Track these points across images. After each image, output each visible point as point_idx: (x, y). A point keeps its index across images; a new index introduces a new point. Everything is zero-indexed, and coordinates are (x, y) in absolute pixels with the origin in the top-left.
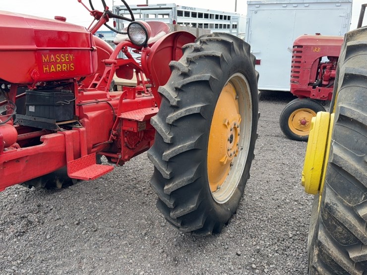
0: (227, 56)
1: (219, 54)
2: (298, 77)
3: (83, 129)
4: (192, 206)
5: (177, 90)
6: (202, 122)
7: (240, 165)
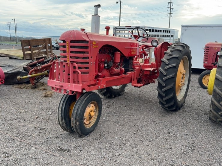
0: (183, 50)
1: (181, 49)
2: (207, 60)
3: (135, 72)
4: (171, 96)
5: (168, 60)
6: (176, 69)
7: (184, 90)
